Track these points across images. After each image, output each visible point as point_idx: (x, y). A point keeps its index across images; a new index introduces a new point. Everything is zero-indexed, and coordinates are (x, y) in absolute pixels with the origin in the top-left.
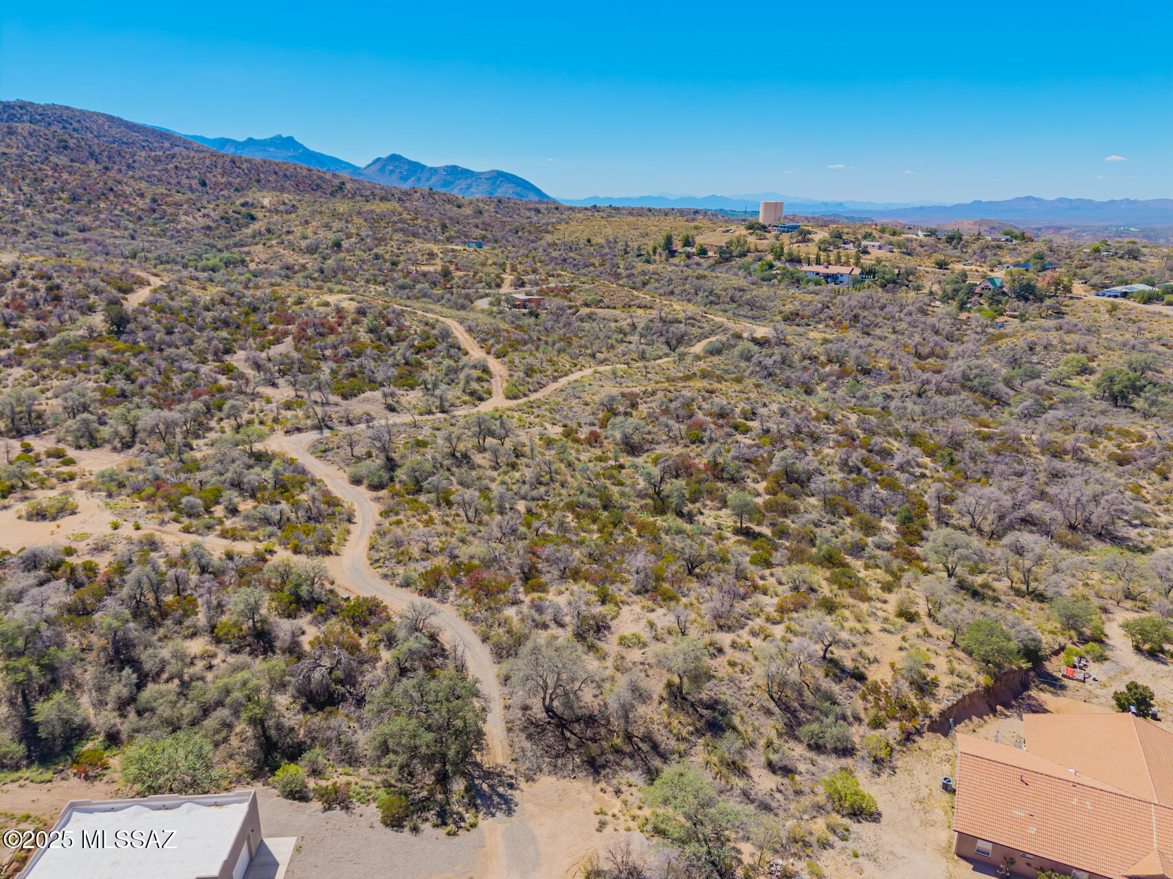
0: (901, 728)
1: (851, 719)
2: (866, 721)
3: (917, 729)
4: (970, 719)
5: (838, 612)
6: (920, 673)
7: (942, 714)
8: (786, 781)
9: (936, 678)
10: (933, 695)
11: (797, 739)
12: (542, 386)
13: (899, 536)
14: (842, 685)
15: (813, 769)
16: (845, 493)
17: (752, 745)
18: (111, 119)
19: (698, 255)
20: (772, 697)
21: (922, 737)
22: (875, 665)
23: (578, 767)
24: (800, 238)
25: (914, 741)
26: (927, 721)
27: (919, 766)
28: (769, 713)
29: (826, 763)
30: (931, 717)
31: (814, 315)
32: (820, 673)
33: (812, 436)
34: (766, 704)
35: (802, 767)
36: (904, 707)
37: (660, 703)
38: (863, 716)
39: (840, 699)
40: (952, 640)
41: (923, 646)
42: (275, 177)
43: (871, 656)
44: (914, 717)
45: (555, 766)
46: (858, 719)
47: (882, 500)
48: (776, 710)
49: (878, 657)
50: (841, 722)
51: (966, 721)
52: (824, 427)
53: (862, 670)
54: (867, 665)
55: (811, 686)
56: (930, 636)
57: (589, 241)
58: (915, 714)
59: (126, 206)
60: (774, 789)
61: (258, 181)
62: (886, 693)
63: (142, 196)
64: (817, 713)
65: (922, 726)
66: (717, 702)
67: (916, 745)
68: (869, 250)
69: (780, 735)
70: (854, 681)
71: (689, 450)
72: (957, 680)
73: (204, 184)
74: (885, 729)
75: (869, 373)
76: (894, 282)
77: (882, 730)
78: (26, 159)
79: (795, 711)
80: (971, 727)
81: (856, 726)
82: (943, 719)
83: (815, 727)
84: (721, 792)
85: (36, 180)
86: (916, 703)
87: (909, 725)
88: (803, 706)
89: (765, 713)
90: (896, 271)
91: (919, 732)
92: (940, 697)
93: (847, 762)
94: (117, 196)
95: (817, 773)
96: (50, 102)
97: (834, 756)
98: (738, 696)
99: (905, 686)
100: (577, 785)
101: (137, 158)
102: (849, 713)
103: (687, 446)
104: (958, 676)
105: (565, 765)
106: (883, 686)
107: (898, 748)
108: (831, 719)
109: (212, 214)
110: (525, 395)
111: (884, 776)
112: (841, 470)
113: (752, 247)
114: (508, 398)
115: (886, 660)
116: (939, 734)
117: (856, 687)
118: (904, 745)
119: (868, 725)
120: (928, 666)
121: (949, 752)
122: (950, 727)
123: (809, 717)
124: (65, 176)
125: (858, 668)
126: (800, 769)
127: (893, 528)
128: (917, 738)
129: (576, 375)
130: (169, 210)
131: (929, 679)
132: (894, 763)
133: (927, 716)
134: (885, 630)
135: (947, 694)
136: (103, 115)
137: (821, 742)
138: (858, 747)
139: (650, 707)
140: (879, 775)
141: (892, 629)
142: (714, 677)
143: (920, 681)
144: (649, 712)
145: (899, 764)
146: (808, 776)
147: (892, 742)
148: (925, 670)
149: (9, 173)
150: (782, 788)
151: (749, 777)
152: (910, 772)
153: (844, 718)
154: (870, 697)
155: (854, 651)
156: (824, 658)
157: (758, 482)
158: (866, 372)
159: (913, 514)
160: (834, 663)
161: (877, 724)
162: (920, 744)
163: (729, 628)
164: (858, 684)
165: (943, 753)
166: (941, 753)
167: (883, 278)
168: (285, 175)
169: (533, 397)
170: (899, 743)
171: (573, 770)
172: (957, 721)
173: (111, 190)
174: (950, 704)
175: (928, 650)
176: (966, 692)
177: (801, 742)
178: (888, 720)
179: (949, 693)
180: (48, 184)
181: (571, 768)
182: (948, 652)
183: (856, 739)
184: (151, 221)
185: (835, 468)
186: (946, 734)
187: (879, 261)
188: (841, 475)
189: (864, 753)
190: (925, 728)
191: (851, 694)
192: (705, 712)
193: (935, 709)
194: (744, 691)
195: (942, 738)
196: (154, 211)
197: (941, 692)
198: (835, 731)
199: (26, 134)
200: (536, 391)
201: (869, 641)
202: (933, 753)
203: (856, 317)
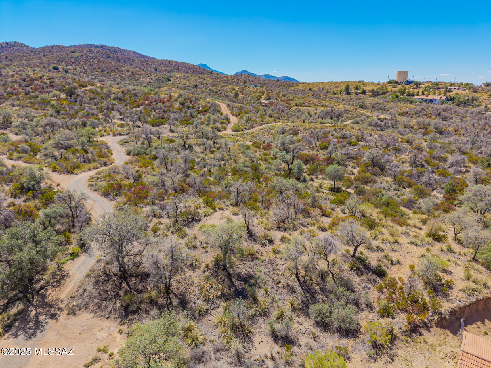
0: (408, 319)
1: (364, 306)
2: (377, 309)
3: (425, 323)
4: (483, 322)
5: (377, 228)
6: (436, 276)
7: (453, 313)
8: (283, 350)
9: (451, 282)
10: (445, 295)
11: (307, 315)
12: (253, 127)
13: (444, 199)
14: (362, 278)
15: (313, 344)
16: (410, 176)
17: (266, 314)
18: (134, 53)
19: (361, 93)
20: (298, 279)
21: (429, 331)
22: (398, 266)
23: (115, 310)
24: (415, 86)
25: (420, 334)
26: (436, 317)
27: (420, 358)
28: (291, 290)
29: (328, 340)
30: (440, 313)
31: (416, 113)
32: (346, 267)
33: (396, 149)
34: (291, 283)
35: (303, 340)
36: (415, 302)
37: (205, 271)
38: (375, 305)
39: (356, 287)
40: (473, 256)
41: (444, 258)
42: (185, 68)
43: (395, 260)
44: (423, 311)
45: (99, 307)
46: (370, 307)
47: (435, 181)
48: (299, 289)
49: (401, 261)
50: (352, 306)
51: (478, 323)
52: (405, 145)
53: (385, 269)
54: (389, 266)
55: (335, 275)
56: (452, 251)
57: (310, 89)
58: (424, 308)
59: (121, 74)
60: (269, 356)
61: (178, 69)
62: (401, 289)
63: (128, 71)
64: (332, 296)
65: (431, 321)
66: (251, 277)
67: (421, 337)
68: (452, 90)
69: (293, 309)
70: (374, 276)
71: (318, 152)
72: (472, 285)
73: (156, 70)
74: (393, 318)
75: (442, 133)
76: (465, 103)
77: (390, 319)
78: (89, 57)
79: (315, 293)
80: (483, 329)
81: (367, 312)
82: (453, 318)
83: (326, 307)
84: (218, 351)
85: (90, 65)
86: (427, 299)
87: (417, 318)
88: (323, 290)
89: (288, 291)
90: (467, 98)
91: (427, 326)
92: (453, 298)
93: (348, 343)
94: (119, 71)
95: (315, 348)
96: (112, 46)
97: (337, 335)
98: (270, 275)
99: (420, 285)
100: (107, 323)
101: (135, 61)
102: (362, 301)
103: (318, 151)
104: (473, 282)
105: (106, 307)
106: (400, 283)
107: (402, 337)
108: (343, 302)
109: (153, 78)
110: (243, 130)
111: (381, 363)
112: (411, 165)
113: (389, 90)
114: (233, 131)
115: (407, 263)
116: (447, 331)
117: (375, 281)
118: (409, 336)
119: (378, 313)
120: (445, 271)
121: (456, 350)
122: (460, 326)
123: (325, 299)
124: (102, 63)
125: (380, 267)
126: (300, 342)
127: (440, 196)
128: (423, 331)
129: (273, 124)
130: (137, 76)
131: (444, 281)
132: (395, 351)
133: (436, 312)
134: (412, 243)
135: (461, 296)
136: (132, 51)
137: (327, 320)
138: (363, 330)
139: (196, 274)
140: (375, 360)
141: (419, 242)
142: (257, 259)
143: (435, 281)
144: (194, 277)
145: (400, 352)
146: (306, 349)
147: (396, 331)
148: (441, 274)
149: (82, 62)
150: (276, 356)
151: (250, 340)
152: (408, 362)
153: (356, 303)
154: (385, 290)
155: (380, 254)
156: (354, 256)
157: (355, 168)
158: (441, 132)
159: (456, 188)
160: (361, 260)
161: (386, 313)
162: (425, 337)
163: (285, 229)
164: (378, 279)
165: (449, 349)
166: (447, 349)
167: (458, 101)
168: (189, 68)
169: (246, 131)
170: (403, 333)
171: (111, 312)
172: (469, 322)
173: (117, 69)
174: (462, 305)
175: (449, 260)
176: (480, 297)
177: (310, 318)
178: (398, 311)
179: (463, 296)
180: (95, 66)
181: (110, 310)
182: (467, 264)
183: (363, 324)
184: (128, 80)
185: (408, 165)
186: (455, 332)
187: (457, 94)
188: (411, 168)
189: (366, 337)
190: (434, 324)
191: (369, 286)
192: (237, 283)
193: (446, 307)
194: (277, 271)
195: (451, 335)
196: (131, 76)
197: (454, 294)
198: (343, 313)
199: (95, 52)
200: (249, 129)
201: (396, 249)
202: (438, 348)
203: (439, 114)
